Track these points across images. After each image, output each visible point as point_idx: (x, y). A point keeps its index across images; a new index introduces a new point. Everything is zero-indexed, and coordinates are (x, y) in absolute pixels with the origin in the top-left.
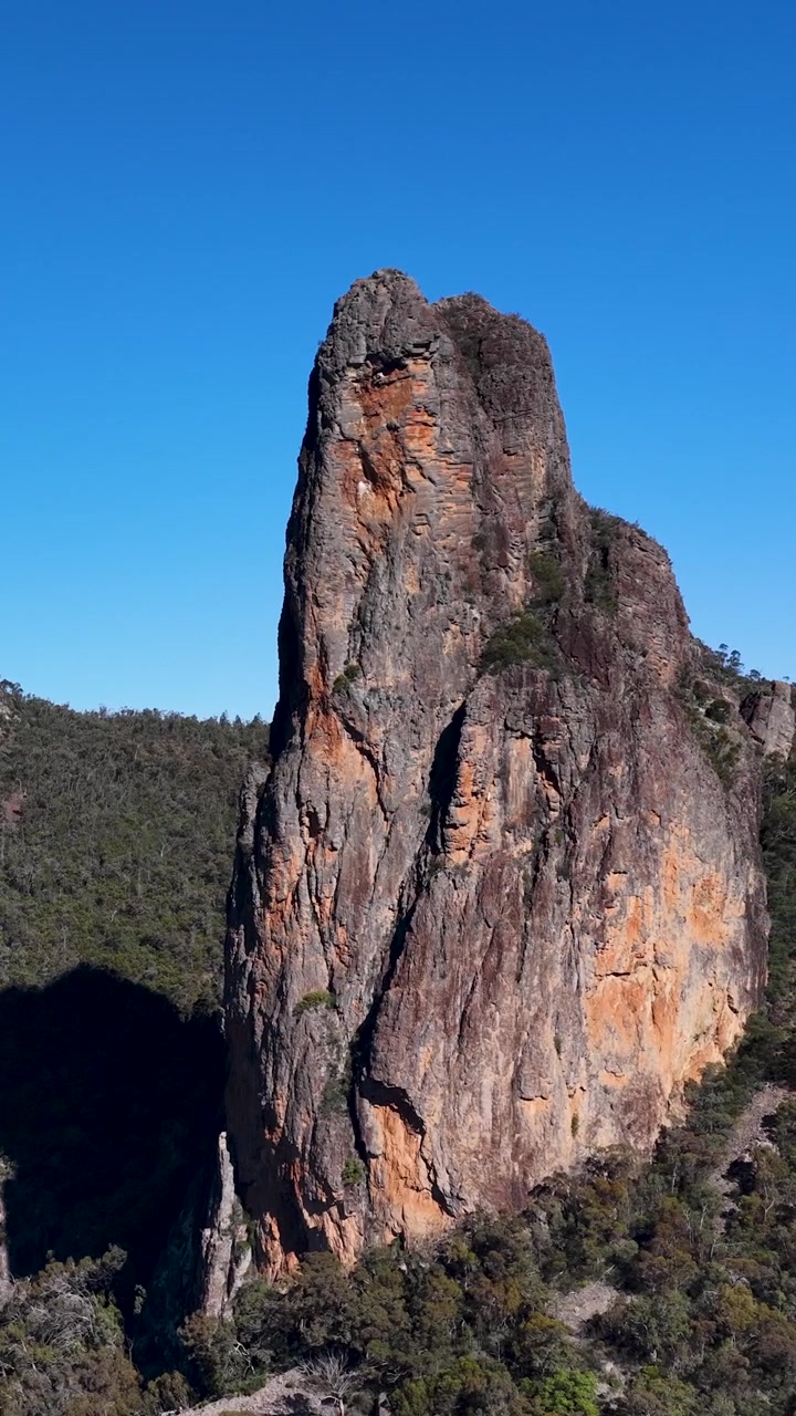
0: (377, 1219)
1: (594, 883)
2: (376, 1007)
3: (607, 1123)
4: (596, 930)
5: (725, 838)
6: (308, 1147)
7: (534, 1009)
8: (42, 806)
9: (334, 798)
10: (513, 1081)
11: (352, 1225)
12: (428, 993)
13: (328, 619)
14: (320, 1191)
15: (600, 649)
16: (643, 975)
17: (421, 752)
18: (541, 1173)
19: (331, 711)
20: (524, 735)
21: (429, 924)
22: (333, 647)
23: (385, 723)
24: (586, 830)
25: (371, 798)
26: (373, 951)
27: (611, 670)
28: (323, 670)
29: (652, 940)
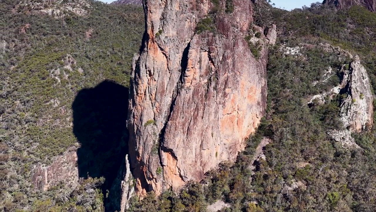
0: (165, 182)
1: (223, 91)
2: (166, 124)
3: (225, 153)
4: (223, 103)
5: (256, 75)
6: (147, 163)
7: (206, 126)
8: (97, 33)
9: (155, 67)
10: (201, 145)
11: (159, 184)
12: (179, 123)
13: (154, 17)
14: (150, 175)
15: (226, 27)
16: (235, 113)
17: (179, 54)
18: (208, 169)
19: (155, 42)
20: (205, 51)
21: (180, 103)
22: (155, 25)
23: (169, 46)
24: (221, 77)
25: (166, 66)
26: (166, 108)
27: (229, 33)
28: (153, 31)
29: (237, 104)
